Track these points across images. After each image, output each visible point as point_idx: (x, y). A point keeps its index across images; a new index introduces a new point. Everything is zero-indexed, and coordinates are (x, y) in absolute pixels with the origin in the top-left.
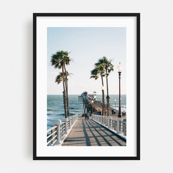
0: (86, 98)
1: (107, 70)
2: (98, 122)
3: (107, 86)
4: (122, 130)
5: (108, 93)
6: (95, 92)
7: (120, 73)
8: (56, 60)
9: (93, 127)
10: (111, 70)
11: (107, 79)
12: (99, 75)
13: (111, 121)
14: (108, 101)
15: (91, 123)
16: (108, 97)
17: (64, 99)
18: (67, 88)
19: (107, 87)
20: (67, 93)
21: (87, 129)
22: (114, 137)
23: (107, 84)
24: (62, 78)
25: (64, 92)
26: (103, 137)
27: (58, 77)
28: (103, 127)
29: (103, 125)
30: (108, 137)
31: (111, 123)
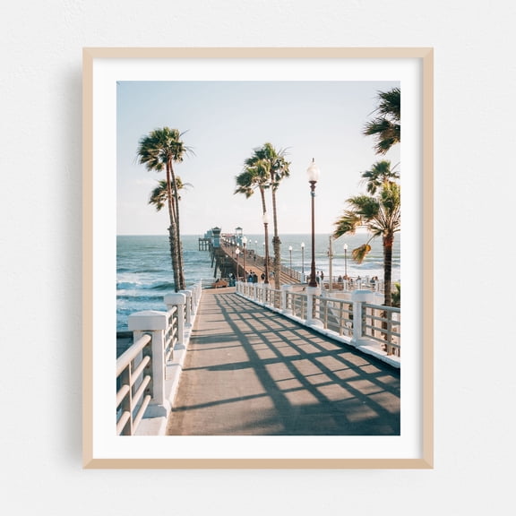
0: (217, 242)
1: (275, 176)
2: (253, 300)
3: (275, 213)
4: (318, 315)
5: (276, 230)
6: (239, 228)
7: (313, 183)
8: (152, 150)
9: (245, 311)
10: (283, 174)
11: (274, 195)
12: (255, 187)
13: (290, 296)
14: (277, 250)
15: (237, 301)
16: (276, 241)
17: (172, 244)
18: (178, 218)
19: (275, 217)
20: (178, 231)
21: (233, 316)
22: (303, 332)
23: (275, 209)
24: (166, 195)
25: (171, 229)
26: (276, 332)
27: (157, 192)
28: (268, 310)
29: (267, 306)
30: (288, 332)
31: (290, 301)
